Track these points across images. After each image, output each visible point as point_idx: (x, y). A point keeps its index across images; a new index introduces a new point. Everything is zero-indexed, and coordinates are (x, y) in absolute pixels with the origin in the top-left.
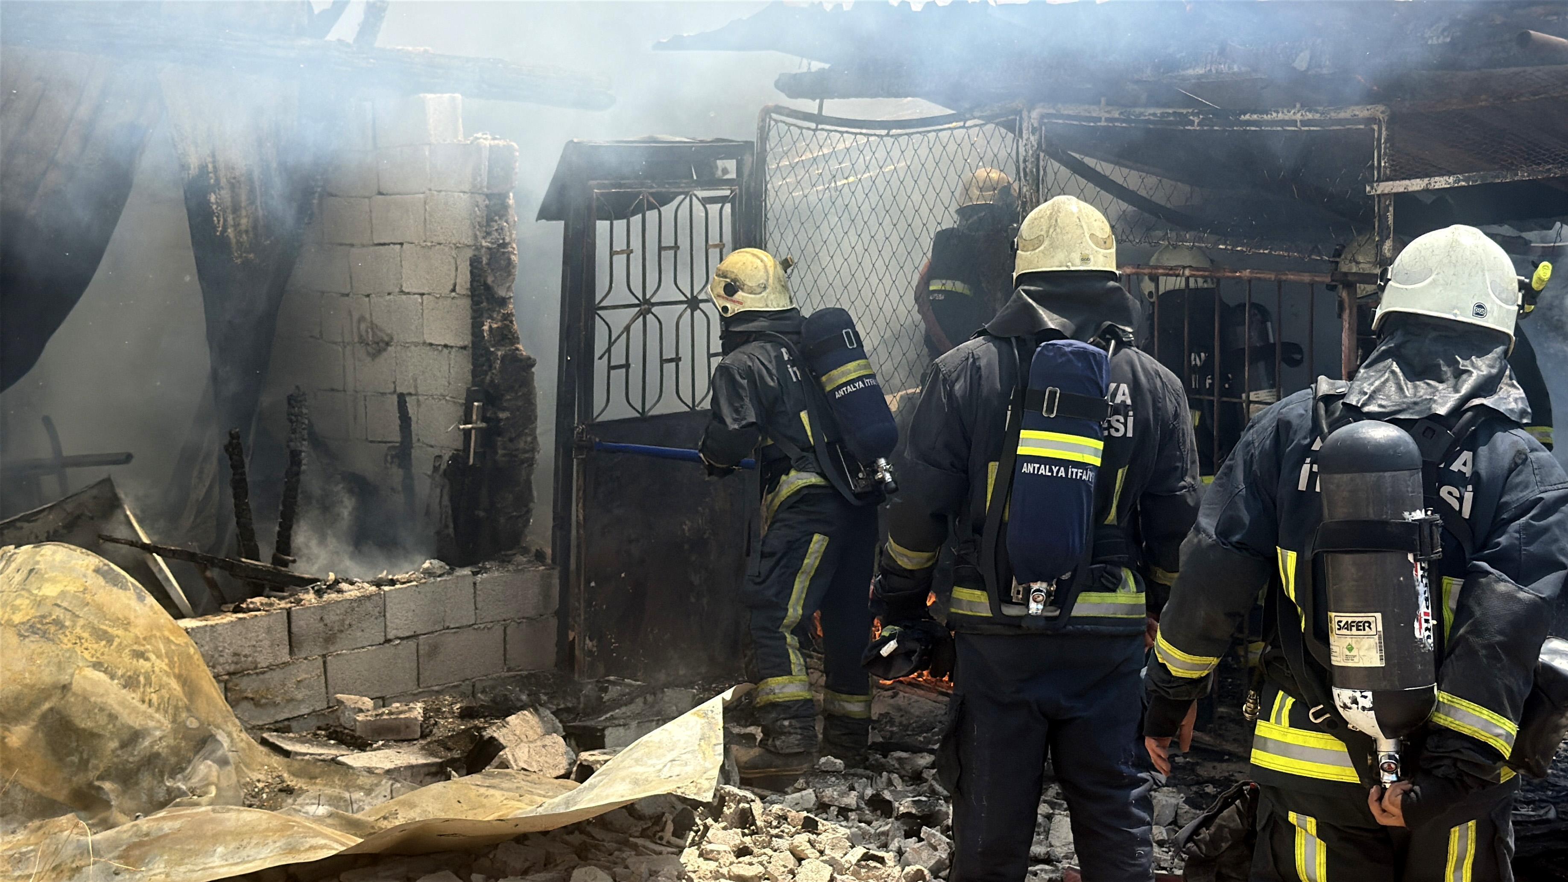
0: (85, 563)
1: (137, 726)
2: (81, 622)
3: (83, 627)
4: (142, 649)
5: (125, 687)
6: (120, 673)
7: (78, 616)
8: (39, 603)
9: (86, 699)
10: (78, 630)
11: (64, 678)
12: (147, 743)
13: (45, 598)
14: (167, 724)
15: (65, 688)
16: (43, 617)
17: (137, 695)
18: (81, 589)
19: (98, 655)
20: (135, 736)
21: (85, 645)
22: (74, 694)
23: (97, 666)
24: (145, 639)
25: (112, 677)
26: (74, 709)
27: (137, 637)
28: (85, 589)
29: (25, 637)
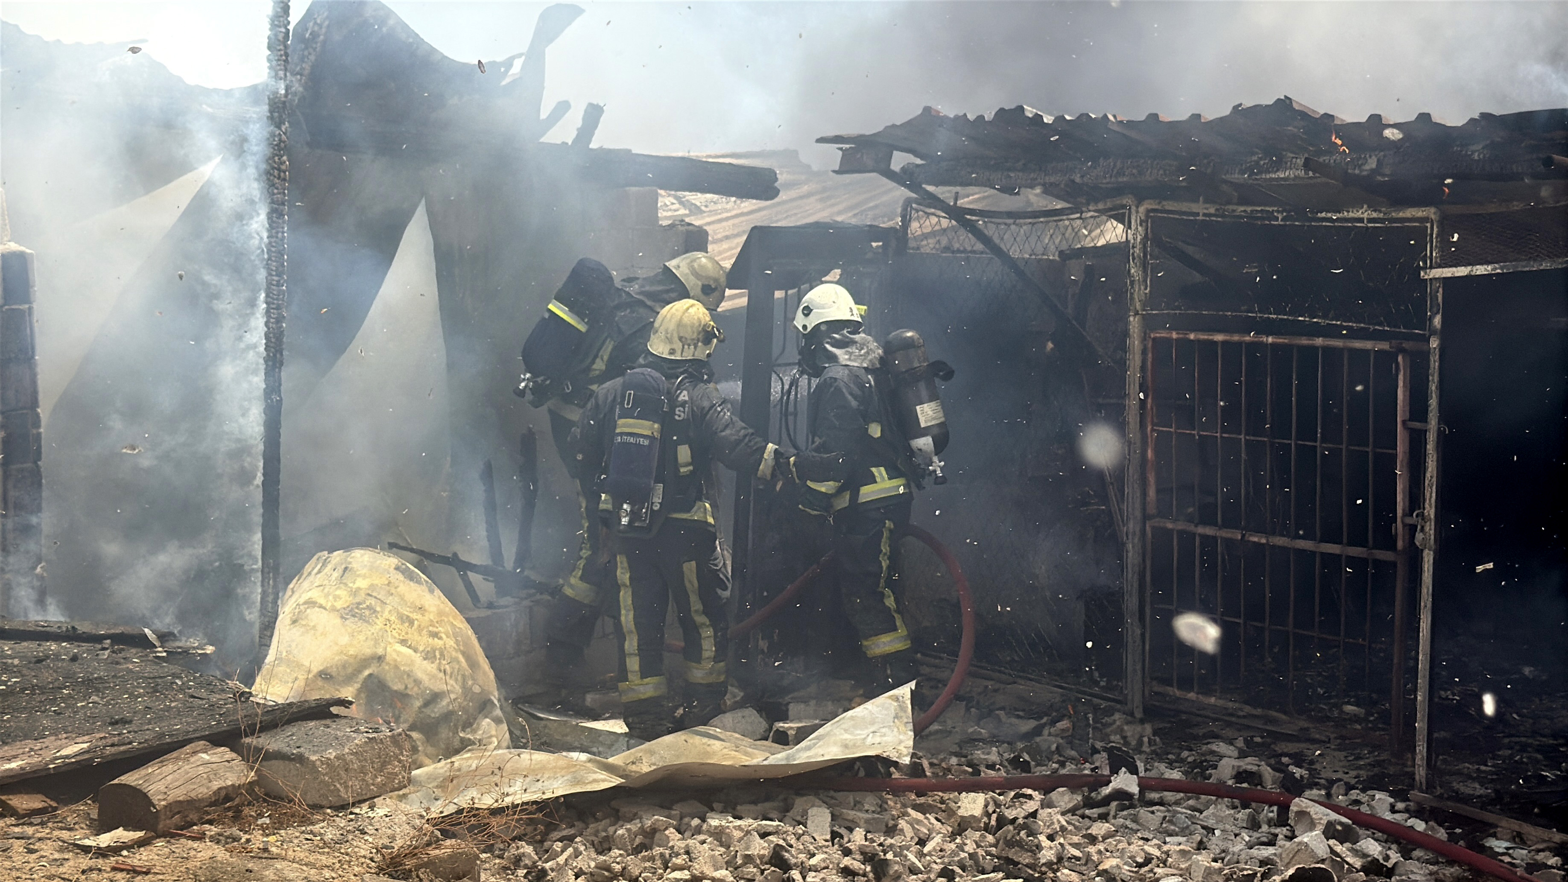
0: (387, 562)
1: (436, 690)
2: (389, 608)
3: (390, 611)
4: (435, 629)
5: (425, 659)
6: (421, 649)
7: (386, 603)
8: (355, 593)
9: (396, 667)
10: (386, 614)
11: (380, 651)
12: (444, 703)
13: (359, 589)
14: (458, 689)
15: (380, 659)
16: (359, 604)
17: (435, 666)
18: (387, 582)
19: (403, 634)
20: (435, 697)
21: (393, 626)
22: (388, 664)
23: (403, 642)
24: (437, 622)
25: (416, 651)
26: (388, 675)
27: (432, 621)
28: (390, 583)
29: (346, 619)
